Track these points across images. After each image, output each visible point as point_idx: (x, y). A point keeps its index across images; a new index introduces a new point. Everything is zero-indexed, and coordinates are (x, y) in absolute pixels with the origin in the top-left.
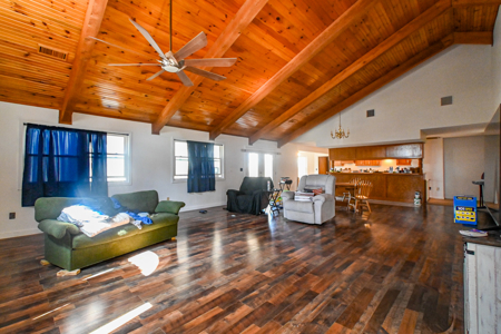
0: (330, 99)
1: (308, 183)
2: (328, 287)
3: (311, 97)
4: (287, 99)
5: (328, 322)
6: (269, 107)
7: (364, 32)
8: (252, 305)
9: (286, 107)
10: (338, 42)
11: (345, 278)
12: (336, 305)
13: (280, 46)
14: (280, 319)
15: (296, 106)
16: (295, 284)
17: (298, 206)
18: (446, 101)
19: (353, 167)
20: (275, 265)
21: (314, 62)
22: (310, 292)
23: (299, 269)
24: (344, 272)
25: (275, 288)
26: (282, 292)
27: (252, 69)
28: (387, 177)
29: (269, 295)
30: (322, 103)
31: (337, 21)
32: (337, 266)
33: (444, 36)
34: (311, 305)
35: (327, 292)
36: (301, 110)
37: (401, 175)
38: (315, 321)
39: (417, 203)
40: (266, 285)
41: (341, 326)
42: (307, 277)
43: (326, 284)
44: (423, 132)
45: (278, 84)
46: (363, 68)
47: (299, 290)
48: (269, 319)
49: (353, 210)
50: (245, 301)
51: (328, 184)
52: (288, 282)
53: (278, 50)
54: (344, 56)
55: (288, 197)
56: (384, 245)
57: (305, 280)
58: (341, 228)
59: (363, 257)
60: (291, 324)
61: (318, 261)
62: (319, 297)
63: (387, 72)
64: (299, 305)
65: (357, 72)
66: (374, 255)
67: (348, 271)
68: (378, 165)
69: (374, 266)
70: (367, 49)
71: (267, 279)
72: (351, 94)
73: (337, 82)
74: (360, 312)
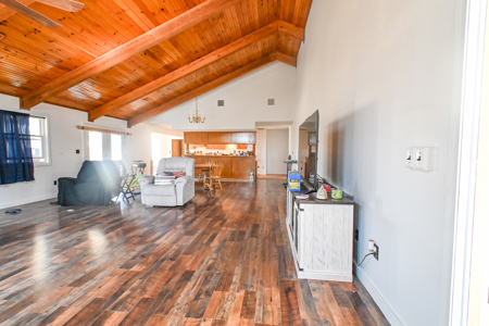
0: (186, 83)
1: (167, 166)
2: (202, 262)
3: (169, 77)
4: (141, 74)
5: (208, 294)
6: (118, 79)
7: (220, 28)
8: (125, 308)
9: (140, 82)
10: (198, 28)
11: (214, 250)
12: (212, 276)
13: (137, 9)
14: (162, 310)
15: (152, 83)
16: (171, 269)
17: (158, 190)
18: (271, 102)
19: (204, 150)
20: (143, 256)
21: (174, 41)
22: (187, 272)
23: (170, 253)
24: (212, 245)
25: (149, 280)
26: (157, 282)
27: (97, 26)
28: (231, 159)
29: (144, 290)
30: (179, 86)
31: (199, 7)
32: (205, 241)
33: (272, 52)
34: (190, 284)
35: (202, 267)
36: (157, 90)
37: (242, 157)
38: (197, 297)
39: (251, 179)
40: (138, 281)
41: (220, 292)
42: (181, 259)
43: (200, 260)
44: (257, 124)
45: (133, 53)
46: (217, 61)
47: (175, 274)
48: (149, 315)
49: (208, 189)
50: (115, 308)
51: (188, 166)
52: (162, 270)
53: (134, 14)
54: (201, 44)
55: (147, 181)
56: (237, 215)
57: (179, 263)
58: (201, 206)
59: (224, 228)
60: (175, 310)
61: (187, 240)
62: (196, 274)
63: (234, 70)
64: (178, 289)
65: (212, 63)
66: (231, 225)
67: (215, 243)
68: (224, 148)
69: (233, 234)
70: (221, 44)
71: (137, 274)
72: (205, 83)
73: (194, 68)
74: (231, 275)
